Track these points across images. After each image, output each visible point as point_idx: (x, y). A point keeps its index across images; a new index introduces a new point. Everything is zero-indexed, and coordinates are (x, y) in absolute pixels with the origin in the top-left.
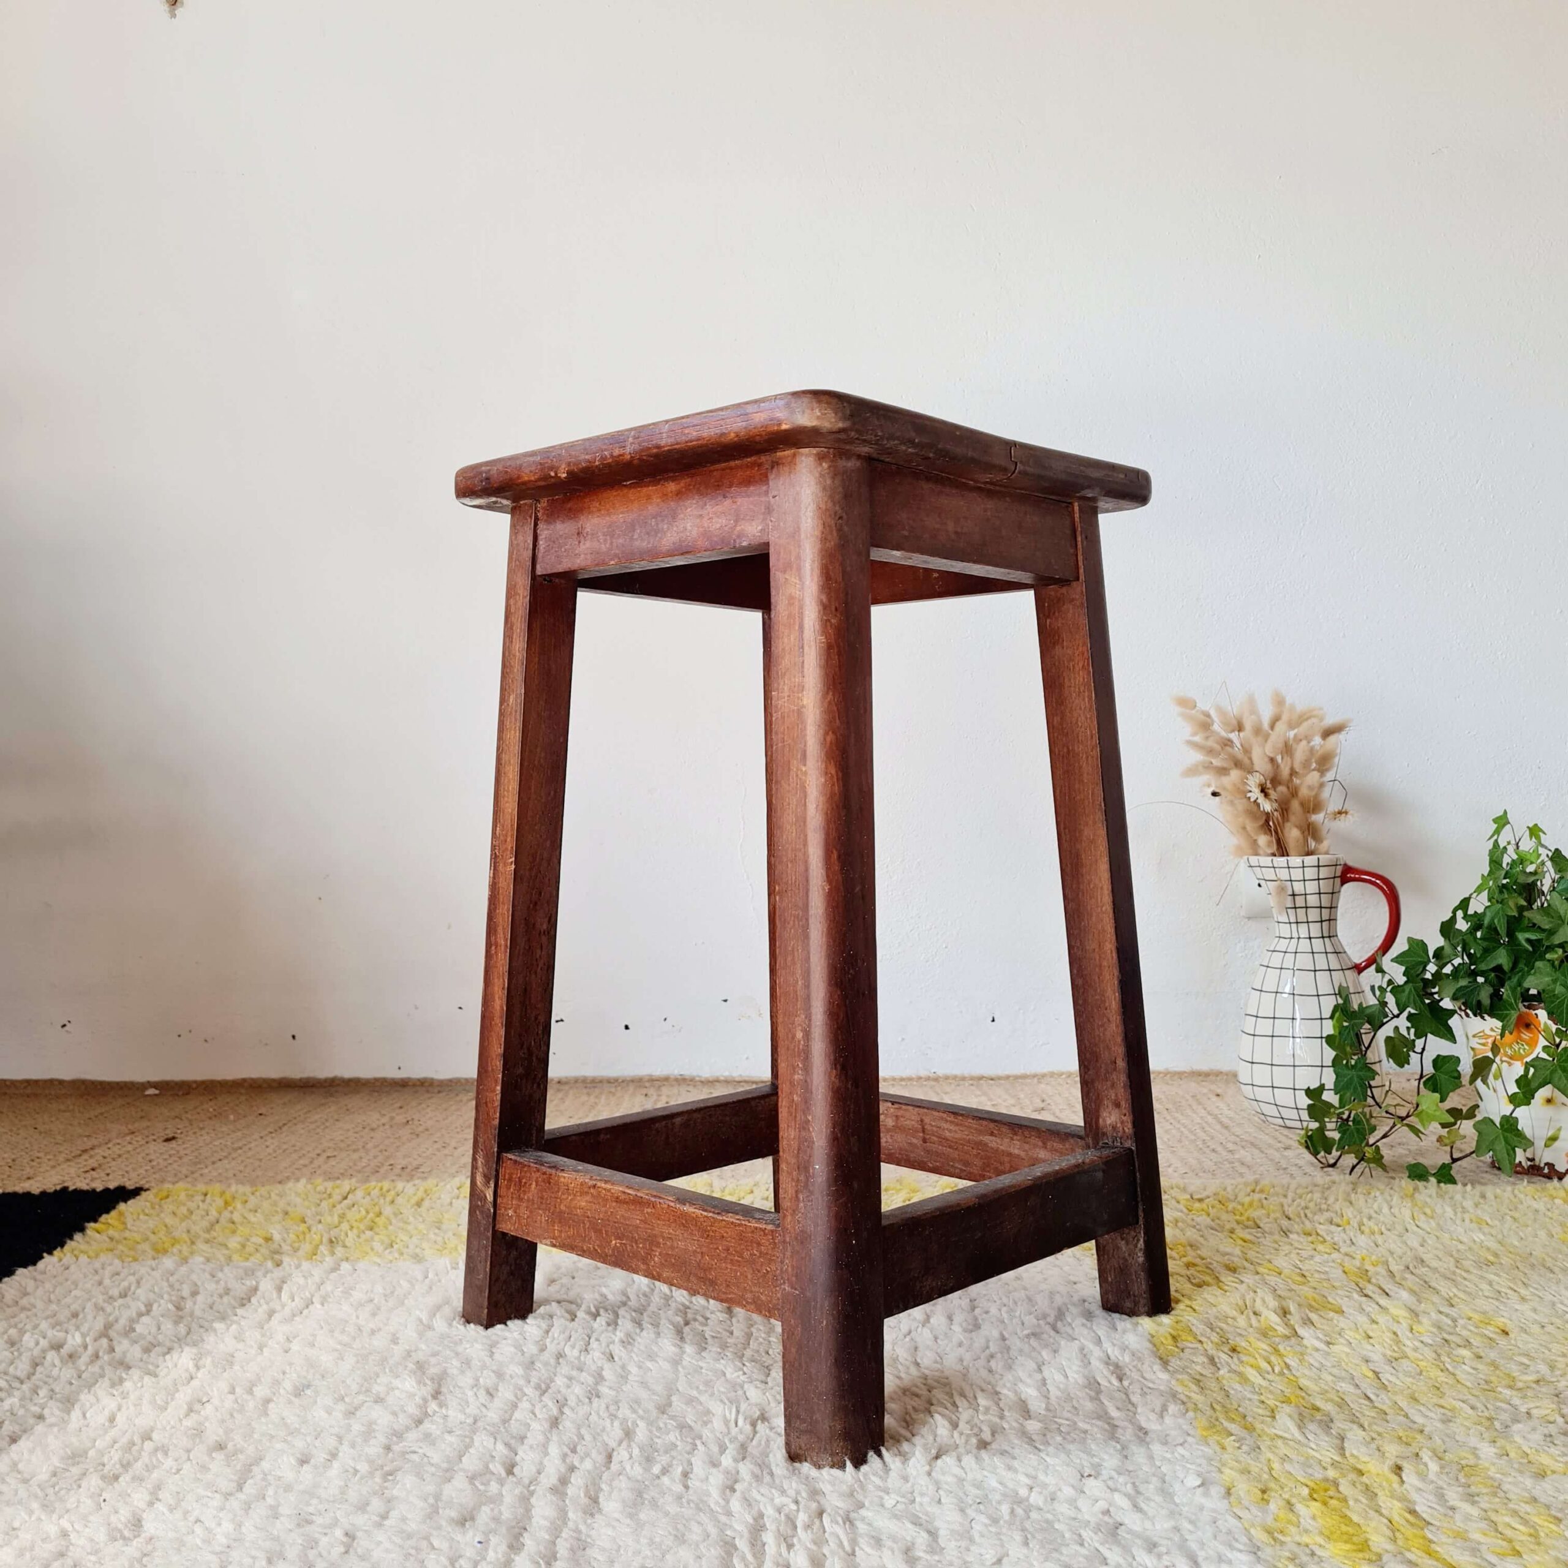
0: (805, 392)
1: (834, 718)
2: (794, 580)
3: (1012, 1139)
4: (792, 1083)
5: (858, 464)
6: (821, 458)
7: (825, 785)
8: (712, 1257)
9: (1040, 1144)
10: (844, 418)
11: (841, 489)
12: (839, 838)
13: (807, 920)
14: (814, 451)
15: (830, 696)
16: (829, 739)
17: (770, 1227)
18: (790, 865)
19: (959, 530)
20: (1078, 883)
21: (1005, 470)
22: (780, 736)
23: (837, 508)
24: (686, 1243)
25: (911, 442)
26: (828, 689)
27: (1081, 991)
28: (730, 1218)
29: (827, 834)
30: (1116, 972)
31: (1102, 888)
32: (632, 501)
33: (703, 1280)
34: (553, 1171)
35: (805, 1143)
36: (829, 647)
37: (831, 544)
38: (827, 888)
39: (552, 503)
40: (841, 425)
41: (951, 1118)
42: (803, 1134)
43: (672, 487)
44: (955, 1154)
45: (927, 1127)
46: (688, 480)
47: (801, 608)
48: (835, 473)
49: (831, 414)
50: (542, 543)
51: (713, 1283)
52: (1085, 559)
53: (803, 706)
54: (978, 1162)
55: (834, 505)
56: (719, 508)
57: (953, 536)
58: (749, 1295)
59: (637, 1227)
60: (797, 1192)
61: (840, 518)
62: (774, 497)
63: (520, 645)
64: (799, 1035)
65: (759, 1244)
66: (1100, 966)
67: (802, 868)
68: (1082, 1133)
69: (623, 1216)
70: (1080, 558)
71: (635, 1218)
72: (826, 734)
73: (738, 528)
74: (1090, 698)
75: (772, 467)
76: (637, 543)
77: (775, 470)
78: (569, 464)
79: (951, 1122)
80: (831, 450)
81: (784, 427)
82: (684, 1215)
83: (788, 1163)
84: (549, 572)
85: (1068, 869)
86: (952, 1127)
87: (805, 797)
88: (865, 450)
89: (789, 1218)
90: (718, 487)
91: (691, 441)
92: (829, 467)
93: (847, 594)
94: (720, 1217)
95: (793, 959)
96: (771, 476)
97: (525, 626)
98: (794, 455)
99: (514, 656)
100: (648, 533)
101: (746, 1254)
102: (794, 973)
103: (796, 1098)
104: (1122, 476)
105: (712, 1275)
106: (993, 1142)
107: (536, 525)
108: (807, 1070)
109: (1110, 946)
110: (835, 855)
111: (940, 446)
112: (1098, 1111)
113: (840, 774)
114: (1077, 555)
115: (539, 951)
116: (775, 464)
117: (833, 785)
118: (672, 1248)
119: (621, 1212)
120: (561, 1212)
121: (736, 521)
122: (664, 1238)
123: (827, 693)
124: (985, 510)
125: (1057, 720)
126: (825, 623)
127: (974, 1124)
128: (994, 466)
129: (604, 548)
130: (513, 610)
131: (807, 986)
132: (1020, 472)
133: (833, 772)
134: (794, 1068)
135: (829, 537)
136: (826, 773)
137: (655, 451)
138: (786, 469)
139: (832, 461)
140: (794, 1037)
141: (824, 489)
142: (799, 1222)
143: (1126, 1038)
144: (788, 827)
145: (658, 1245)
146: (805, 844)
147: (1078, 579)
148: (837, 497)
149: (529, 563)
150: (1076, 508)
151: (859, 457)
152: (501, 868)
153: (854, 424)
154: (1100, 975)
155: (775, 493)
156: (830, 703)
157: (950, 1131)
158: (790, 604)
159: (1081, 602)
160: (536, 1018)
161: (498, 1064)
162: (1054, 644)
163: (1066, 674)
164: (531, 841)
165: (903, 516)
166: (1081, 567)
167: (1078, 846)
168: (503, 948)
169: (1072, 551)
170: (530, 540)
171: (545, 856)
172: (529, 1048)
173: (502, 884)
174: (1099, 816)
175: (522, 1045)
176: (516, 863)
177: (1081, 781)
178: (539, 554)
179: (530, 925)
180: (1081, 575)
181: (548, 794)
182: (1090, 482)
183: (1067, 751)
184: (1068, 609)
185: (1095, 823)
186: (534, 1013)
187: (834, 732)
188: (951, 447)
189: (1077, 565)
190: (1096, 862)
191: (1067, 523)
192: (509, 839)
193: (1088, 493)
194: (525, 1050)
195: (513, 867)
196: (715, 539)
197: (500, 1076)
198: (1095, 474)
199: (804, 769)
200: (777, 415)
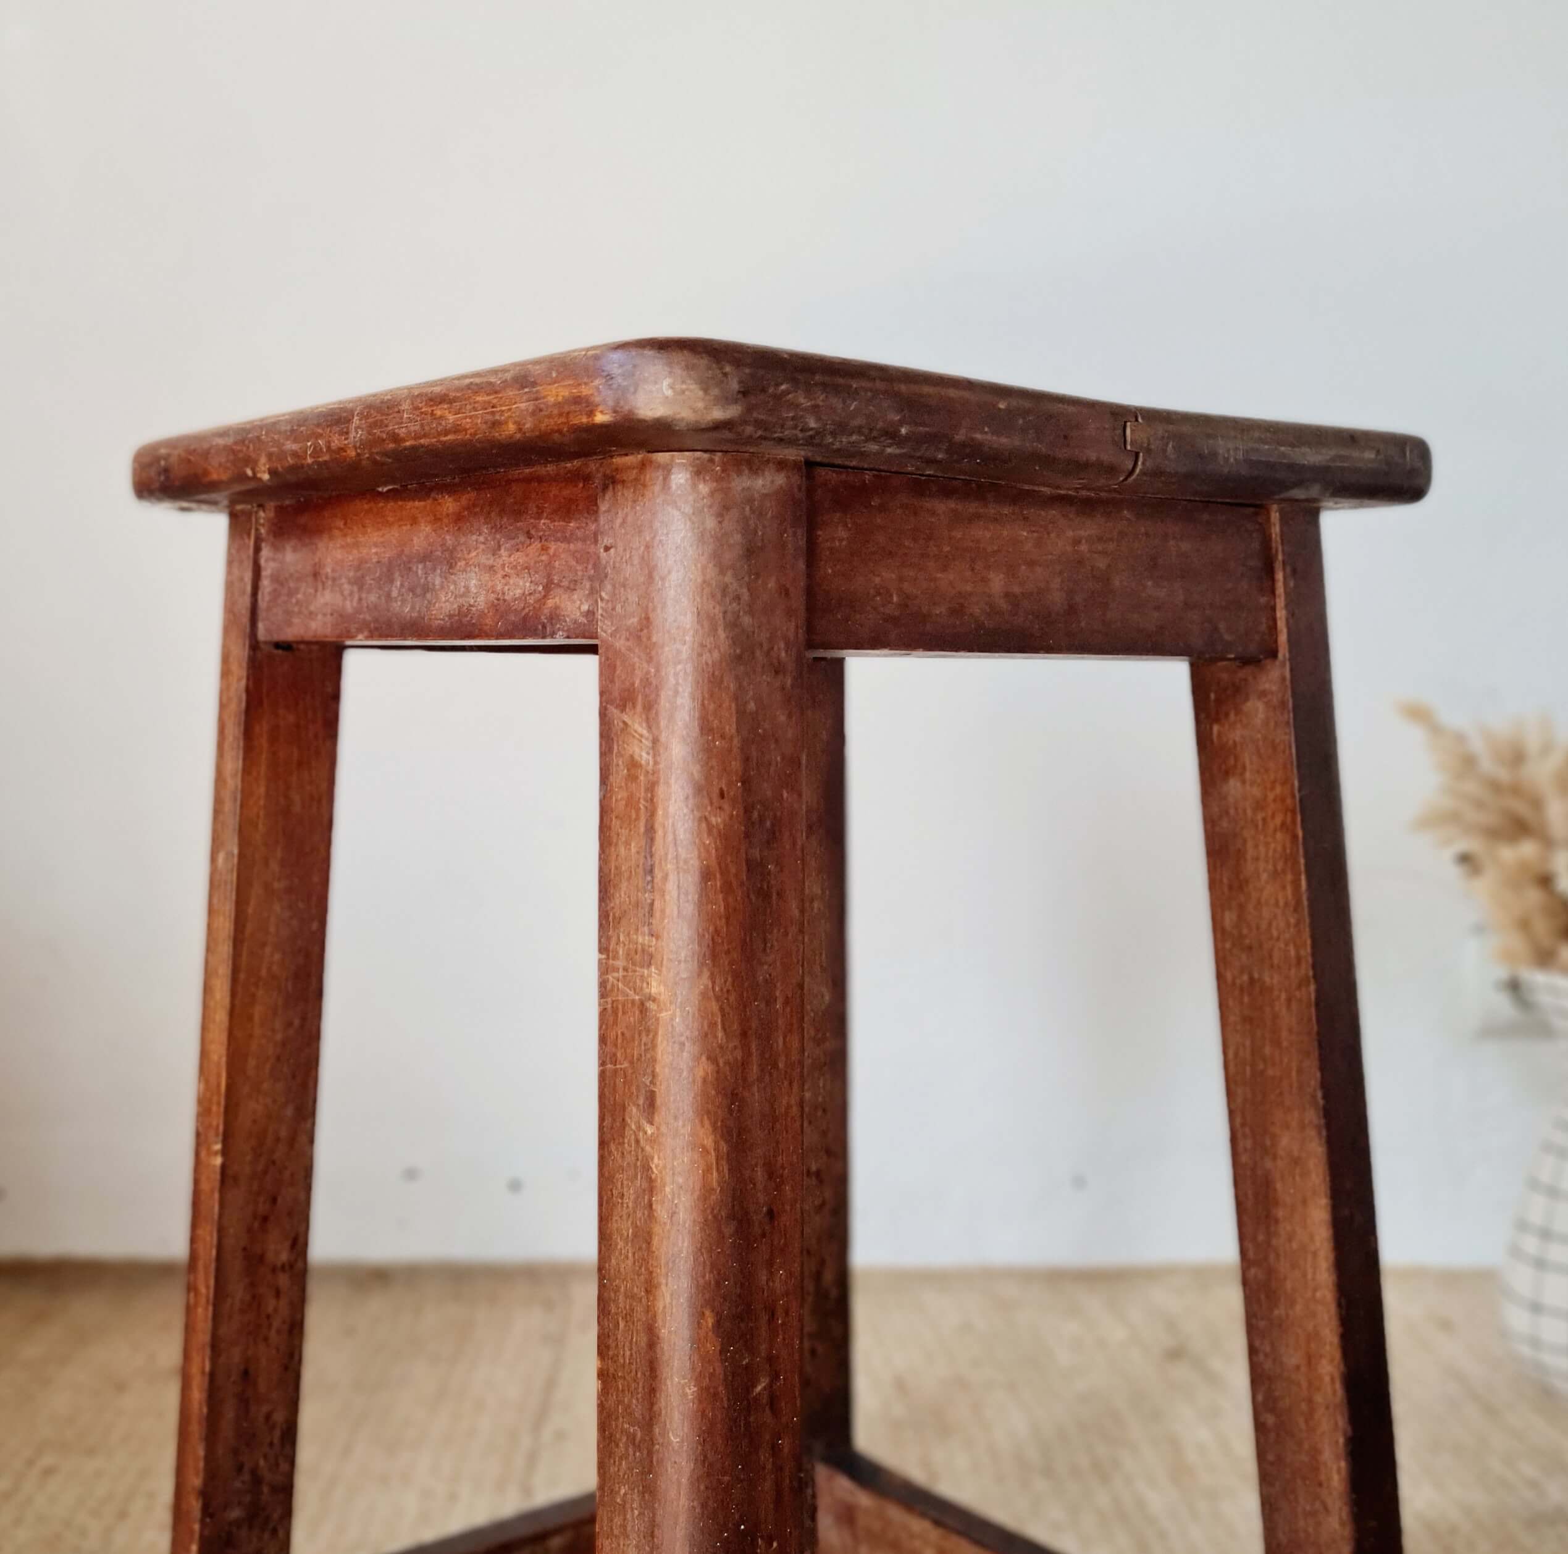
1: (712, 1025)
2: (638, 726)
5: (780, 480)
6: (699, 472)
10: (726, 400)
11: (737, 538)
12: (718, 1284)
14: (680, 458)
15: (705, 979)
18: (622, 1324)
19: (1017, 590)
21: (1111, 470)
23: (728, 578)
25: (891, 434)
26: (701, 965)
27: (1272, 1436)
30: (1342, 1421)
31: (1315, 1254)
32: (390, 525)
38: (693, 1389)
39: (280, 510)
40: (718, 414)
43: (449, 504)
46: (473, 494)
48: (726, 506)
49: (694, 390)
50: (266, 583)
52: (1291, 614)
55: (722, 572)
56: (520, 558)
57: (1003, 605)
61: (737, 598)
62: (607, 549)
63: (234, 764)
66: (1310, 1401)
70: (1281, 616)
72: (696, 1060)
73: (550, 603)
74: (1296, 883)
75: (605, 488)
76: (396, 606)
77: (609, 494)
78: (271, 457)
80: (718, 457)
81: (600, 418)
85: (1249, 1204)
88: (792, 454)
90: (518, 513)
91: (446, 433)
92: (712, 494)
93: (747, 759)
95: (624, 1526)
96: (603, 507)
100: (412, 590)
107: (257, 550)
110: (710, 1321)
111: (960, 436)
113: (724, 1147)
114: (1274, 609)
116: (612, 481)
117: (708, 1170)
121: (548, 588)
123: (700, 975)
124: (1077, 542)
125: (1229, 918)
126: (698, 825)
128: (1085, 466)
129: (349, 606)
132: (1143, 473)
133: (709, 1142)
136: (695, 1146)
137: (392, 446)
138: (629, 494)
139: (719, 479)
141: (701, 538)
144: (621, 1244)
147: (1273, 654)
148: (728, 557)
149: (245, 620)
151: (781, 465)
152: (203, 1153)
153: (749, 409)
154: (1309, 1416)
155: (607, 541)
156: (704, 995)
158: (632, 778)
159: (1283, 704)
160: (268, 1417)
161: (195, 1506)
162: (1227, 774)
163: (1248, 833)
164: (253, 1108)
165: (886, 575)
166: (1283, 638)
167: (1268, 1164)
168: (203, 1301)
169: (1263, 600)
170: (248, 576)
171: (284, 1133)
172: (254, 1472)
173: (205, 1186)
174: (1313, 1116)
175: (240, 1469)
176: (224, 1153)
177: (1277, 1043)
178: (262, 603)
179: (254, 1260)
180: (1283, 652)
181: (289, 1024)
182: (1302, 475)
183: (1252, 980)
184: (1257, 710)
185: (1302, 1127)
186: (265, 1409)
187: (713, 1059)
188: (984, 436)
189: (1273, 628)
190: (1304, 1202)
191: (1256, 545)
192: (214, 1108)
193: (1298, 493)
194: (246, 1477)
195: (218, 1161)
196: (512, 618)
197: (197, 1527)
198: (1311, 457)
199: (650, 1130)
200: (585, 391)
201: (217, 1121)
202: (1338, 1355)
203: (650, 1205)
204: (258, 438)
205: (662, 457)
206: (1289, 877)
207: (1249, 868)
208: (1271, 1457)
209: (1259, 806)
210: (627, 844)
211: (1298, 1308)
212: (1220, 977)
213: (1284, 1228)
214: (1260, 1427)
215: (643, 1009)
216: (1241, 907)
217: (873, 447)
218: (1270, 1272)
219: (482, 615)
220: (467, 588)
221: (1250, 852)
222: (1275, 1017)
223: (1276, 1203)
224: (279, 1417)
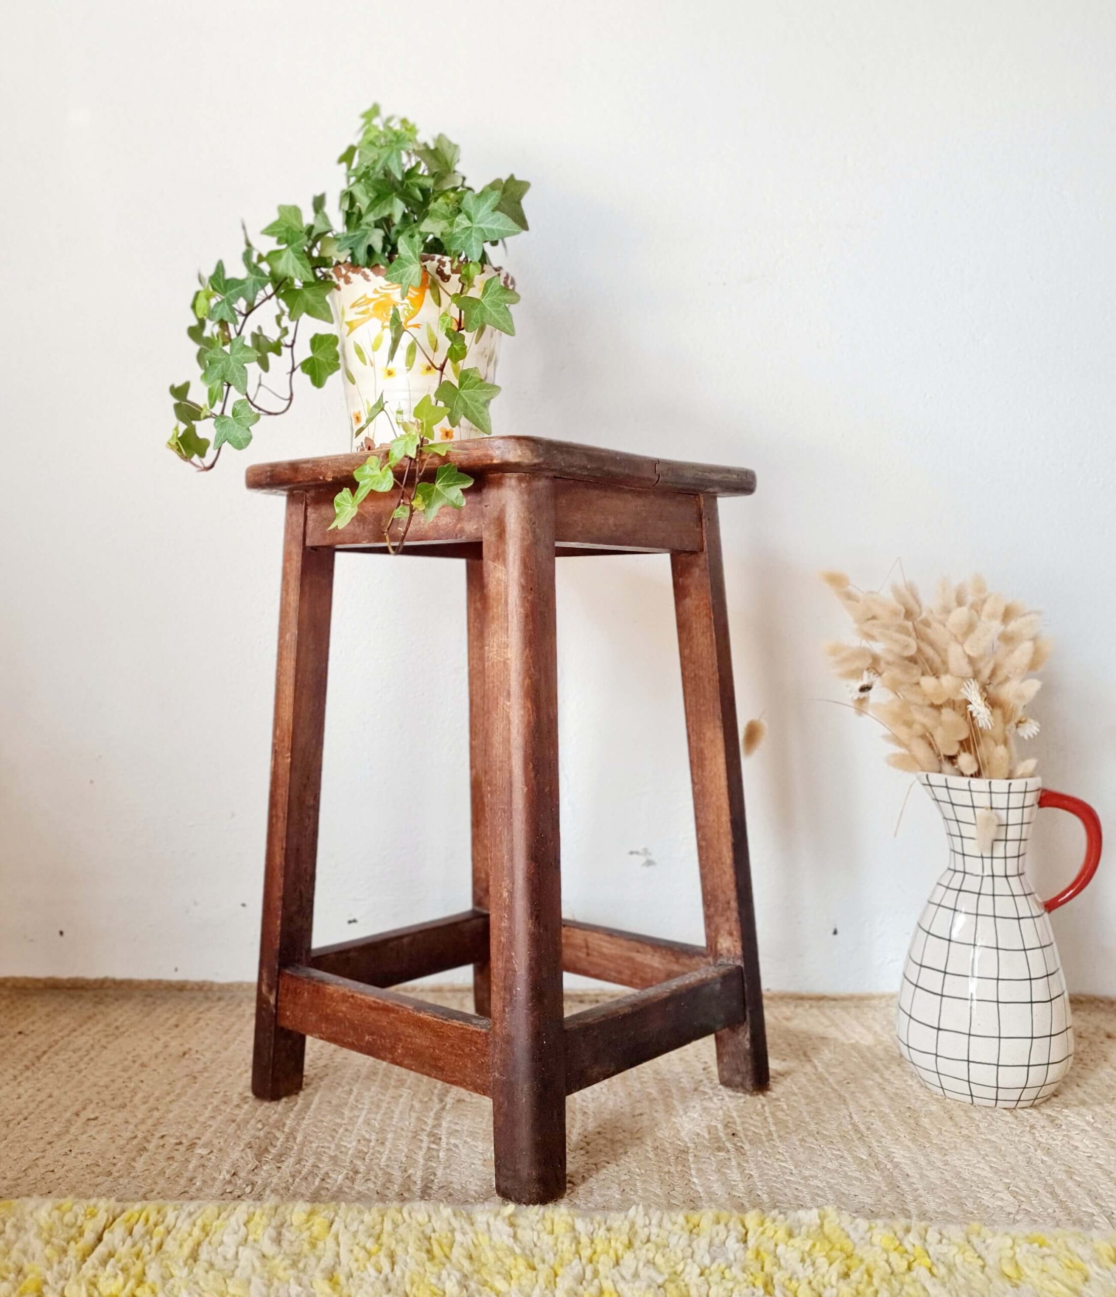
0: (510, 437)
1: (530, 667)
2: (501, 567)
3: (653, 956)
4: (500, 929)
5: (547, 483)
6: (520, 480)
7: (523, 716)
8: (441, 1051)
9: (674, 960)
10: (538, 456)
11: (535, 502)
12: (534, 754)
13: (511, 813)
14: (515, 475)
15: (528, 652)
16: (526, 683)
17: (484, 1030)
18: (498, 773)
19: (618, 523)
20: (703, 771)
21: (651, 481)
22: (491, 679)
23: (532, 516)
24: (422, 1040)
25: (585, 468)
26: (526, 647)
27: (705, 851)
28: (456, 1023)
29: (525, 751)
30: (730, 837)
33: (436, 1067)
34: (321, 985)
35: (510, 971)
36: (527, 616)
37: (527, 543)
38: (525, 789)
39: (318, 494)
40: (536, 461)
41: (608, 938)
42: (509, 965)
44: (611, 965)
45: (590, 945)
47: (506, 587)
48: (530, 492)
49: (529, 453)
50: (310, 524)
51: (442, 1069)
52: (708, 535)
53: (507, 659)
54: (628, 972)
55: (530, 513)
58: (468, 1079)
59: (385, 1027)
60: (504, 1006)
61: (534, 523)
62: (487, 506)
63: (294, 598)
64: (505, 894)
65: (476, 1043)
66: (718, 833)
67: (507, 775)
68: (705, 952)
69: (374, 1019)
70: (704, 535)
71: (384, 1021)
72: (524, 679)
73: (459, 526)
74: (711, 636)
75: (485, 485)
77: (487, 487)
78: (334, 472)
79: (608, 942)
80: (529, 475)
81: (495, 461)
82: (420, 1020)
83: (497, 986)
84: (316, 544)
85: (695, 761)
86: (609, 946)
87: (510, 724)
88: (550, 474)
89: (498, 1026)
92: (525, 487)
93: (539, 577)
94: (447, 1023)
95: (501, 840)
96: (484, 491)
97: (298, 583)
98: (501, 478)
99: (290, 604)
101: (467, 1050)
102: (500, 851)
103: (503, 939)
104: (735, 476)
105: (441, 1064)
106: (639, 957)
107: (306, 509)
108: (511, 918)
109: (726, 818)
110: (532, 766)
111: (606, 468)
112: (716, 937)
113: (534, 708)
114: (702, 533)
115: (307, 820)
116: (488, 482)
117: (530, 716)
118: (411, 1043)
119: (373, 1015)
120: (328, 1015)
121: (458, 521)
122: (405, 1036)
123: (525, 649)
124: (637, 506)
125: (687, 651)
126: (524, 599)
127: (625, 943)
128: (643, 479)
130: (288, 570)
131: (511, 859)
132: (661, 482)
133: (530, 706)
134: (502, 918)
135: (527, 537)
136: (524, 708)
138: (496, 487)
139: (527, 482)
140: (501, 895)
141: (523, 502)
142: (505, 1028)
143: (737, 885)
144: (497, 745)
145: (400, 1040)
146: (509, 758)
147: (702, 550)
148: (531, 508)
149: (301, 538)
150: (702, 498)
151: (547, 477)
152: (280, 759)
153: (543, 460)
154: (718, 839)
155: (487, 503)
156: (527, 657)
157: (607, 948)
158: (499, 584)
159: (705, 569)
160: (305, 870)
161: (279, 904)
162: (685, 597)
163: (693, 618)
164: (302, 740)
165: (578, 516)
166: (705, 544)
167: (702, 745)
168: (282, 819)
169: (698, 529)
170: (302, 520)
171: (312, 751)
172: (300, 892)
173: (281, 771)
174: (719, 723)
175: (296, 890)
176: (292, 757)
177: (705, 697)
178: (309, 531)
179: (301, 802)
180: (705, 549)
181: (314, 705)
182: (714, 483)
183: (695, 675)
184: (697, 572)
185: (715, 727)
186: (304, 866)
187: (530, 678)
188: (613, 469)
189: (702, 541)
190: (715, 757)
191: (695, 509)
192: (286, 739)
193: (711, 490)
194: (298, 893)
195: (289, 760)
196: (441, 532)
197: (280, 913)
198: (716, 477)
199: (508, 704)
200: (490, 452)
201: (287, 743)
202: (728, 812)
203: (509, 729)
204: (327, 465)
205: (507, 474)
206: (709, 634)
207: (694, 632)
208: (704, 858)
209: (697, 608)
210: (497, 607)
211: (714, 798)
212: (683, 674)
213: (708, 768)
214: (700, 848)
215: (505, 663)
216: (691, 647)
217: (579, 472)
218: (703, 786)
219: (426, 531)
220: (420, 522)
221: (694, 626)
222: (704, 687)
223: (705, 759)
224: (309, 870)
